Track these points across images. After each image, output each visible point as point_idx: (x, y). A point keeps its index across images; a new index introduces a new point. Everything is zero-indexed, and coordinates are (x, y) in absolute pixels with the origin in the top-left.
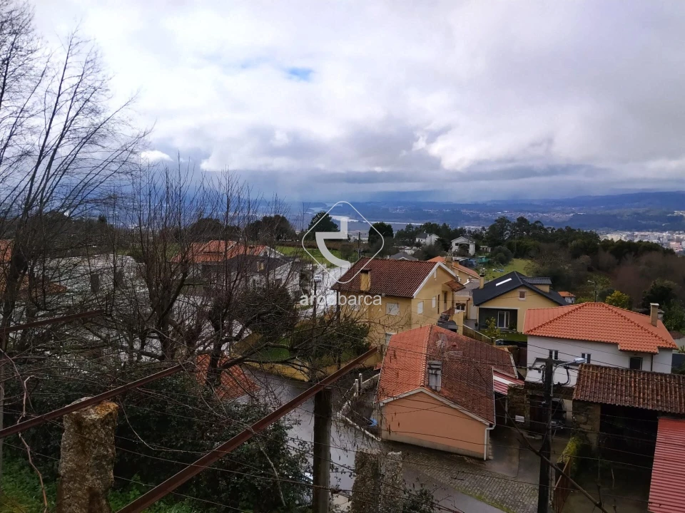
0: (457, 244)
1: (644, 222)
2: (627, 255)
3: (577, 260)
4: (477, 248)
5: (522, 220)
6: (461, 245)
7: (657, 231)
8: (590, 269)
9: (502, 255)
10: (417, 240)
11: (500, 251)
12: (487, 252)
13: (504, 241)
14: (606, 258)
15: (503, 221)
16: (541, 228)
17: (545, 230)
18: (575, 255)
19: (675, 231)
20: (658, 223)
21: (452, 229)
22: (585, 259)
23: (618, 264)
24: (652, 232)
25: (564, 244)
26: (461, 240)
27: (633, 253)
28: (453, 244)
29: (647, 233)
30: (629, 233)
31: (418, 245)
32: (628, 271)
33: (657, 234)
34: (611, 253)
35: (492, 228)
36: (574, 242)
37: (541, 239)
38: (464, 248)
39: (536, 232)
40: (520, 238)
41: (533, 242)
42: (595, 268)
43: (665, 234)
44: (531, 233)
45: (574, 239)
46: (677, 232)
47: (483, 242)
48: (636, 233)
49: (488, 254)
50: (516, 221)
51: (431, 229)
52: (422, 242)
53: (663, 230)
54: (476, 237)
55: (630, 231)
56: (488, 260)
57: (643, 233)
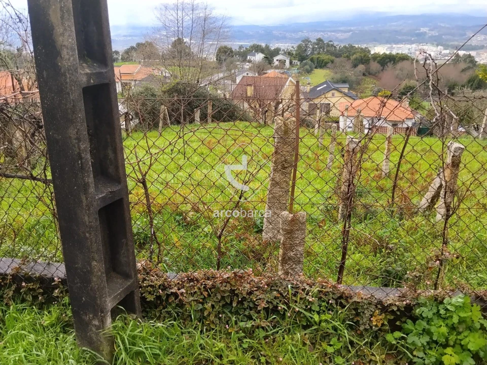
0: (277, 60)
1: (399, 38)
2: (389, 64)
3: (356, 69)
4: (291, 63)
5: (320, 40)
6: (280, 61)
7: (408, 44)
8: (364, 75)
9: (307, 67)
10: (248, 57)
11: (306, 64)
12: (297, 65)
13: (307, 56)
14: (375, 66)
15: (307, 41)
16: (332, 45)
17: (335, 47)
18: (355, 66)
19: (420, 43)
20: (409, 38)
21: (272, 49)
22: (361, 67)
23: (382, 70)
24: (405, 44)
25: (348, 57)
26: (280, 57)
27: (392, 62)
28: (275, 60)
29: (401, 46)
30: (389, 46)
31: (250, 61)
32: (389, 74)
33: (408, 46)
34: (378, 62)
35: (299, 47)
36: (354, 56)
37: (332, 54)
38: (282, 62)
39: (329, 49)
40: (319, 53)
41: (327, 57)
42: (367, 73)
43: (414, 46)
44: (325, 50)
45: (354, 53)
46: (421, 44)
47: (294, 57)
48: (394, 46)
49: (298, 67)
50: (315, 41)
51: (257, 49)
52: (252, 59)
53: (412, 43)
54: (289, 54)
55: (390, 44)
56: (298, 71)
57: (399, 46)
